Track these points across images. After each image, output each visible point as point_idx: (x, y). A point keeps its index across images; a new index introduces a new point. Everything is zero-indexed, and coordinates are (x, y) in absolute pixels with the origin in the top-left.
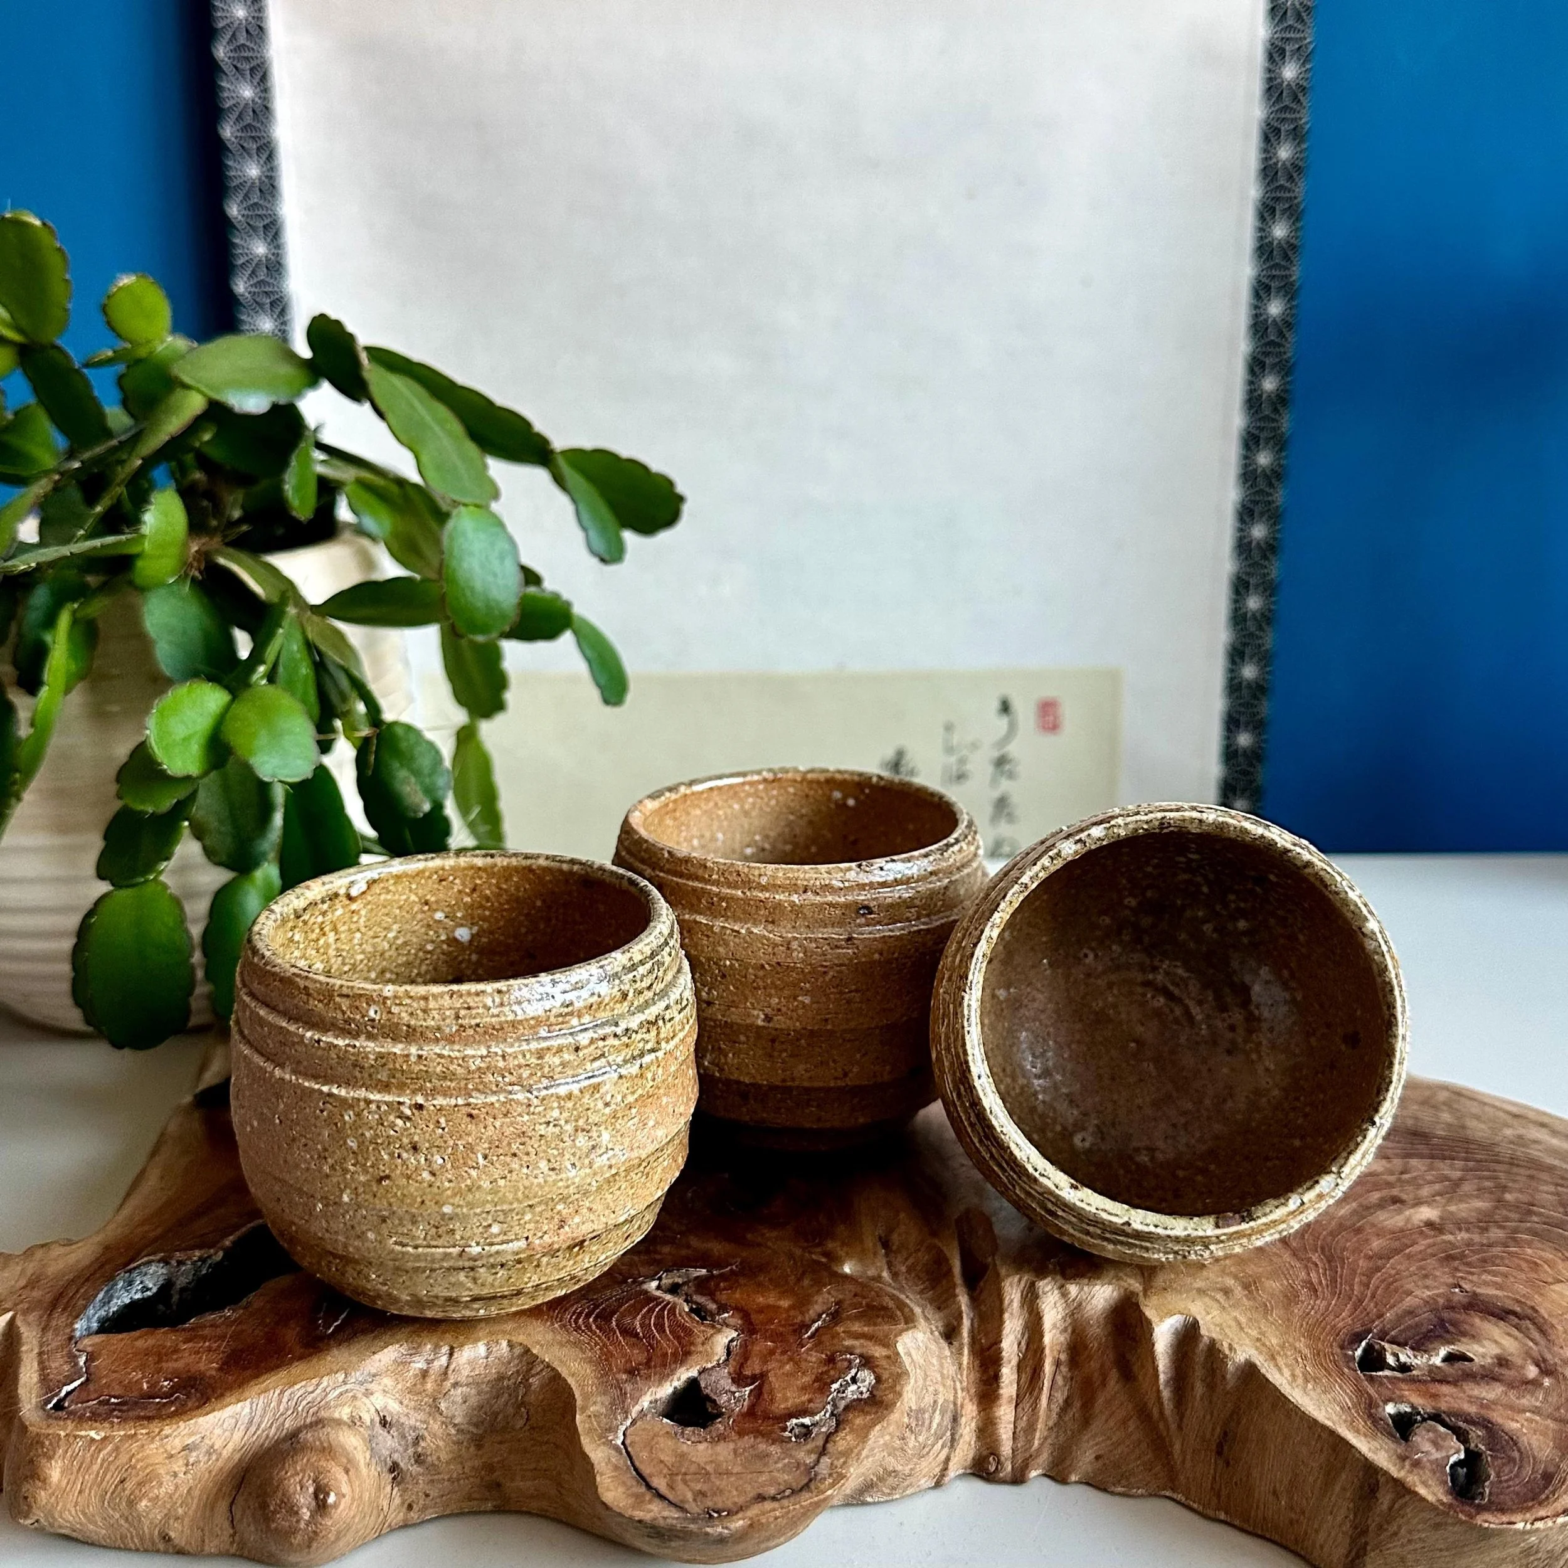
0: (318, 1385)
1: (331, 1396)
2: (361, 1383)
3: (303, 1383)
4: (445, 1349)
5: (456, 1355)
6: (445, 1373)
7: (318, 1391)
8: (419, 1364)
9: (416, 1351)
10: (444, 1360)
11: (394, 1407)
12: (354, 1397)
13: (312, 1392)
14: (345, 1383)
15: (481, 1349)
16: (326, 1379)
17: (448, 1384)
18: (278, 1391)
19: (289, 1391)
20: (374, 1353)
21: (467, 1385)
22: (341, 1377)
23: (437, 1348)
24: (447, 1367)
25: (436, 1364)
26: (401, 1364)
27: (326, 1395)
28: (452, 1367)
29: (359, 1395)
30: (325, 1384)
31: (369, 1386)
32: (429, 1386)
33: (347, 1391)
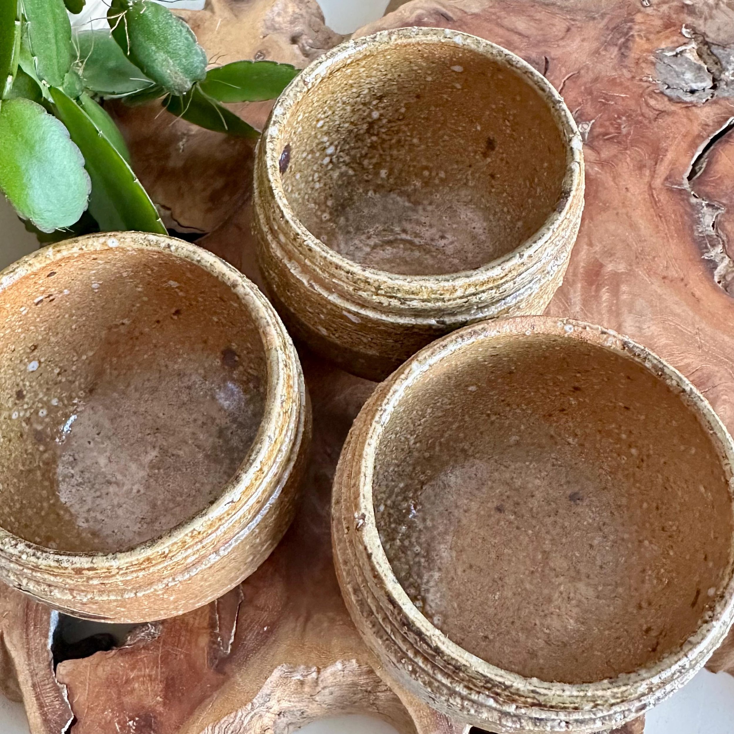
0: (235, 716)
1: (245, 723)
2: (262, 705)
3: (225, 718)
4: (314, 669)
5: (322, 673)
6: (316, 682)
7: (237, 721)
8: (297, 677)
9: (293, 669)
10: (314, 675)
11: (285, 705)
12: (261, 716)
13: (233, 723)
14: (252, 709)
15: (339, 666)
16: (240, 710)
17: (319, 689)
18: (210, 728)
19: (217, 726)
20: (266, 678)
21: (332, 686)
22: (249, 707)
23: (308, 667)
24: (317, 679)
25: (309, 677)
26: (286, 678)
27: (243, 723)
28: (320, 679)
29: (263, 713)
30: (240, 714)
31: (268, 704)
32: (307, 689)
33: (255, 714)
